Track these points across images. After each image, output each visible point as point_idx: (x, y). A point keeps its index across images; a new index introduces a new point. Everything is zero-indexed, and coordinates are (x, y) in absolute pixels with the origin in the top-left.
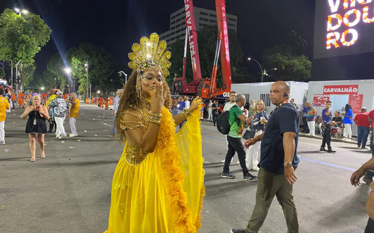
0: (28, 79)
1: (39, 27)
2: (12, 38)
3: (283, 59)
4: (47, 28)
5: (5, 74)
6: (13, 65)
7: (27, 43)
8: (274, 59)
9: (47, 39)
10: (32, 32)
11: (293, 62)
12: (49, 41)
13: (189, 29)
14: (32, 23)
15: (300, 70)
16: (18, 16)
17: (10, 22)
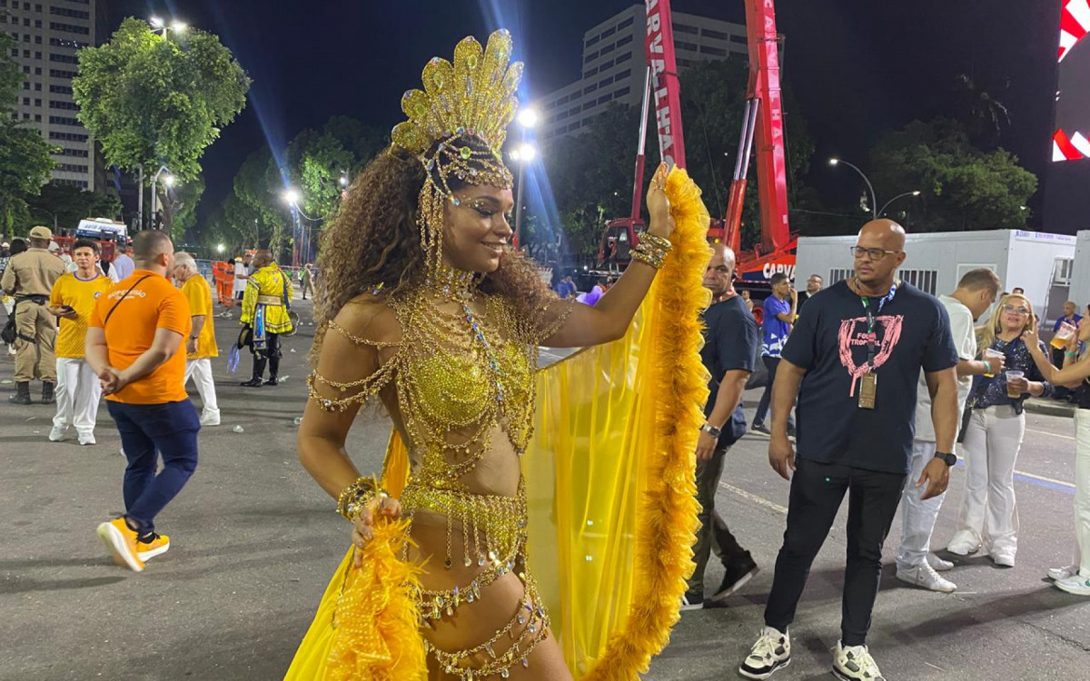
0: (184, 221)
1: (218, 71)
2: (142, 103)
3: (940, 162)
4: (237, 73)
5: (122, 206)
6: (144, 180)
7: (183, 117)
8: (907, 163)
9: (238, 104)
10: (197, 83)
11: (971, 171)
12: (242, 110)
13: (657, 67)
14: (197, 59)
15: (991, 195)
16: (160, 38)
17: (138, 55)
